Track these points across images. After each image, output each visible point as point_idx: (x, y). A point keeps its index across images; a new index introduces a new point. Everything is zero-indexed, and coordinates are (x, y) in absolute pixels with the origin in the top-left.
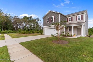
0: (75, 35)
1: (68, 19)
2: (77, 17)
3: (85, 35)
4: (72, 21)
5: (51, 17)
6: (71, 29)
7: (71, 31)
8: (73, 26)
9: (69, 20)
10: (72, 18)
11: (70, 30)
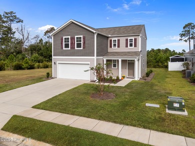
0: (124, 77)
1: (111, 41)
2: (127, 40)
3: (140, 77)
4: (119, 47)
5: (76, 37)
6: (117, 64)
7: (117, 68)
8: (120, 60)
9: (113, 44)
10: (119, 40)
11: (115, 66)
